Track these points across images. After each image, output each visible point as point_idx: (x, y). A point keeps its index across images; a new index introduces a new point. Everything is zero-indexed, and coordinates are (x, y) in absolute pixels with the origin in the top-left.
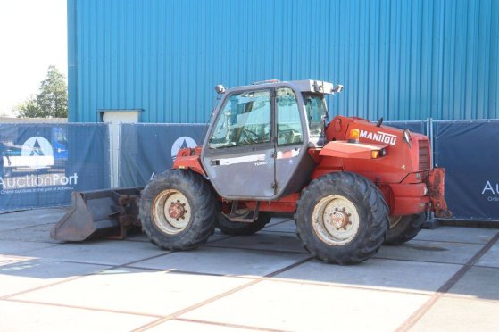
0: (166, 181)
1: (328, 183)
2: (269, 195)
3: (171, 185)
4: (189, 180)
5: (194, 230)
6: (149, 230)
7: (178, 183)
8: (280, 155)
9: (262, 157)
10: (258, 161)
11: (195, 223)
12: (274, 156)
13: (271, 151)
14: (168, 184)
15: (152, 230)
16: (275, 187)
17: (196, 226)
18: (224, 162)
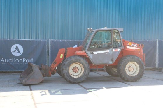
0: (75, 60)
1: (131, 58)
2: (111, 63)
3: (77, 61)
4: (84, 59)
5: (86, 75)
6: (68, 77)
7: (80, 60)
8: (114, 50)
9: (108, 51)
10: (107, 52)
11: (86, 73)
12: (112, 51)
13: (111, 49)
14: (76, 61)
15: (69, 77)
16: (112, 60)
17: (86, 74)
18: (95, 53)
